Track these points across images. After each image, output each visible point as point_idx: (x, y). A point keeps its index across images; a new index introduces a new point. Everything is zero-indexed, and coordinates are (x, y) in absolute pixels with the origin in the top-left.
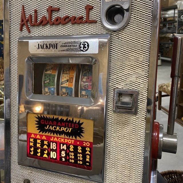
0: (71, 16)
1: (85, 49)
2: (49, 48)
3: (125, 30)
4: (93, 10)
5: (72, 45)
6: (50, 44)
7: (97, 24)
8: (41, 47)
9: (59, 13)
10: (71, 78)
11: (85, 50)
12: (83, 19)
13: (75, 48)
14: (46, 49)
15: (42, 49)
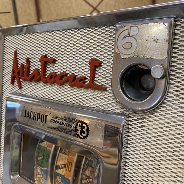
0: (70, 74)
1: (82, 134)
2: (37, 119)
3: (156, 114)
4: (101, 68)
5: (65, 123)
6: (38, 113)
7: (106, 93)
8: (28, 116)
9: (54, 67)
10: (70, 163)
11: (83, 137)
12: (87, 80)
13: (69, 128)
14: (34, 119)
15: (29, 118)
